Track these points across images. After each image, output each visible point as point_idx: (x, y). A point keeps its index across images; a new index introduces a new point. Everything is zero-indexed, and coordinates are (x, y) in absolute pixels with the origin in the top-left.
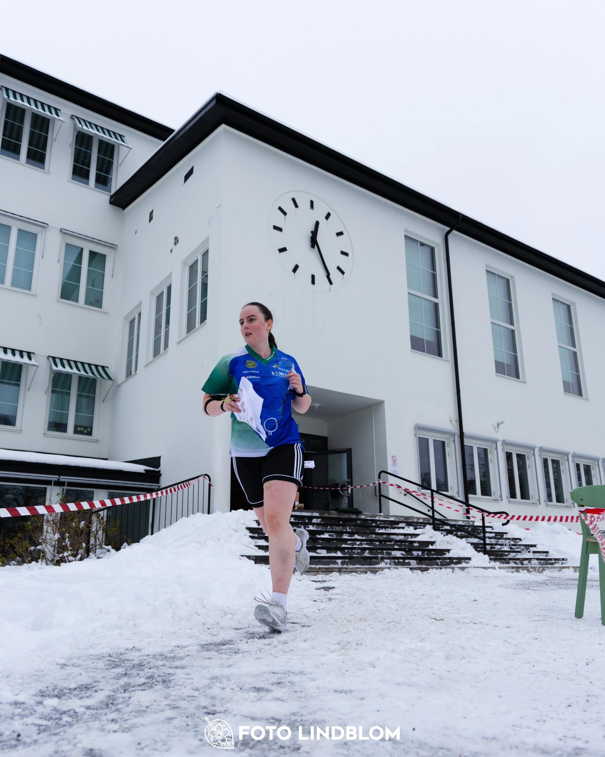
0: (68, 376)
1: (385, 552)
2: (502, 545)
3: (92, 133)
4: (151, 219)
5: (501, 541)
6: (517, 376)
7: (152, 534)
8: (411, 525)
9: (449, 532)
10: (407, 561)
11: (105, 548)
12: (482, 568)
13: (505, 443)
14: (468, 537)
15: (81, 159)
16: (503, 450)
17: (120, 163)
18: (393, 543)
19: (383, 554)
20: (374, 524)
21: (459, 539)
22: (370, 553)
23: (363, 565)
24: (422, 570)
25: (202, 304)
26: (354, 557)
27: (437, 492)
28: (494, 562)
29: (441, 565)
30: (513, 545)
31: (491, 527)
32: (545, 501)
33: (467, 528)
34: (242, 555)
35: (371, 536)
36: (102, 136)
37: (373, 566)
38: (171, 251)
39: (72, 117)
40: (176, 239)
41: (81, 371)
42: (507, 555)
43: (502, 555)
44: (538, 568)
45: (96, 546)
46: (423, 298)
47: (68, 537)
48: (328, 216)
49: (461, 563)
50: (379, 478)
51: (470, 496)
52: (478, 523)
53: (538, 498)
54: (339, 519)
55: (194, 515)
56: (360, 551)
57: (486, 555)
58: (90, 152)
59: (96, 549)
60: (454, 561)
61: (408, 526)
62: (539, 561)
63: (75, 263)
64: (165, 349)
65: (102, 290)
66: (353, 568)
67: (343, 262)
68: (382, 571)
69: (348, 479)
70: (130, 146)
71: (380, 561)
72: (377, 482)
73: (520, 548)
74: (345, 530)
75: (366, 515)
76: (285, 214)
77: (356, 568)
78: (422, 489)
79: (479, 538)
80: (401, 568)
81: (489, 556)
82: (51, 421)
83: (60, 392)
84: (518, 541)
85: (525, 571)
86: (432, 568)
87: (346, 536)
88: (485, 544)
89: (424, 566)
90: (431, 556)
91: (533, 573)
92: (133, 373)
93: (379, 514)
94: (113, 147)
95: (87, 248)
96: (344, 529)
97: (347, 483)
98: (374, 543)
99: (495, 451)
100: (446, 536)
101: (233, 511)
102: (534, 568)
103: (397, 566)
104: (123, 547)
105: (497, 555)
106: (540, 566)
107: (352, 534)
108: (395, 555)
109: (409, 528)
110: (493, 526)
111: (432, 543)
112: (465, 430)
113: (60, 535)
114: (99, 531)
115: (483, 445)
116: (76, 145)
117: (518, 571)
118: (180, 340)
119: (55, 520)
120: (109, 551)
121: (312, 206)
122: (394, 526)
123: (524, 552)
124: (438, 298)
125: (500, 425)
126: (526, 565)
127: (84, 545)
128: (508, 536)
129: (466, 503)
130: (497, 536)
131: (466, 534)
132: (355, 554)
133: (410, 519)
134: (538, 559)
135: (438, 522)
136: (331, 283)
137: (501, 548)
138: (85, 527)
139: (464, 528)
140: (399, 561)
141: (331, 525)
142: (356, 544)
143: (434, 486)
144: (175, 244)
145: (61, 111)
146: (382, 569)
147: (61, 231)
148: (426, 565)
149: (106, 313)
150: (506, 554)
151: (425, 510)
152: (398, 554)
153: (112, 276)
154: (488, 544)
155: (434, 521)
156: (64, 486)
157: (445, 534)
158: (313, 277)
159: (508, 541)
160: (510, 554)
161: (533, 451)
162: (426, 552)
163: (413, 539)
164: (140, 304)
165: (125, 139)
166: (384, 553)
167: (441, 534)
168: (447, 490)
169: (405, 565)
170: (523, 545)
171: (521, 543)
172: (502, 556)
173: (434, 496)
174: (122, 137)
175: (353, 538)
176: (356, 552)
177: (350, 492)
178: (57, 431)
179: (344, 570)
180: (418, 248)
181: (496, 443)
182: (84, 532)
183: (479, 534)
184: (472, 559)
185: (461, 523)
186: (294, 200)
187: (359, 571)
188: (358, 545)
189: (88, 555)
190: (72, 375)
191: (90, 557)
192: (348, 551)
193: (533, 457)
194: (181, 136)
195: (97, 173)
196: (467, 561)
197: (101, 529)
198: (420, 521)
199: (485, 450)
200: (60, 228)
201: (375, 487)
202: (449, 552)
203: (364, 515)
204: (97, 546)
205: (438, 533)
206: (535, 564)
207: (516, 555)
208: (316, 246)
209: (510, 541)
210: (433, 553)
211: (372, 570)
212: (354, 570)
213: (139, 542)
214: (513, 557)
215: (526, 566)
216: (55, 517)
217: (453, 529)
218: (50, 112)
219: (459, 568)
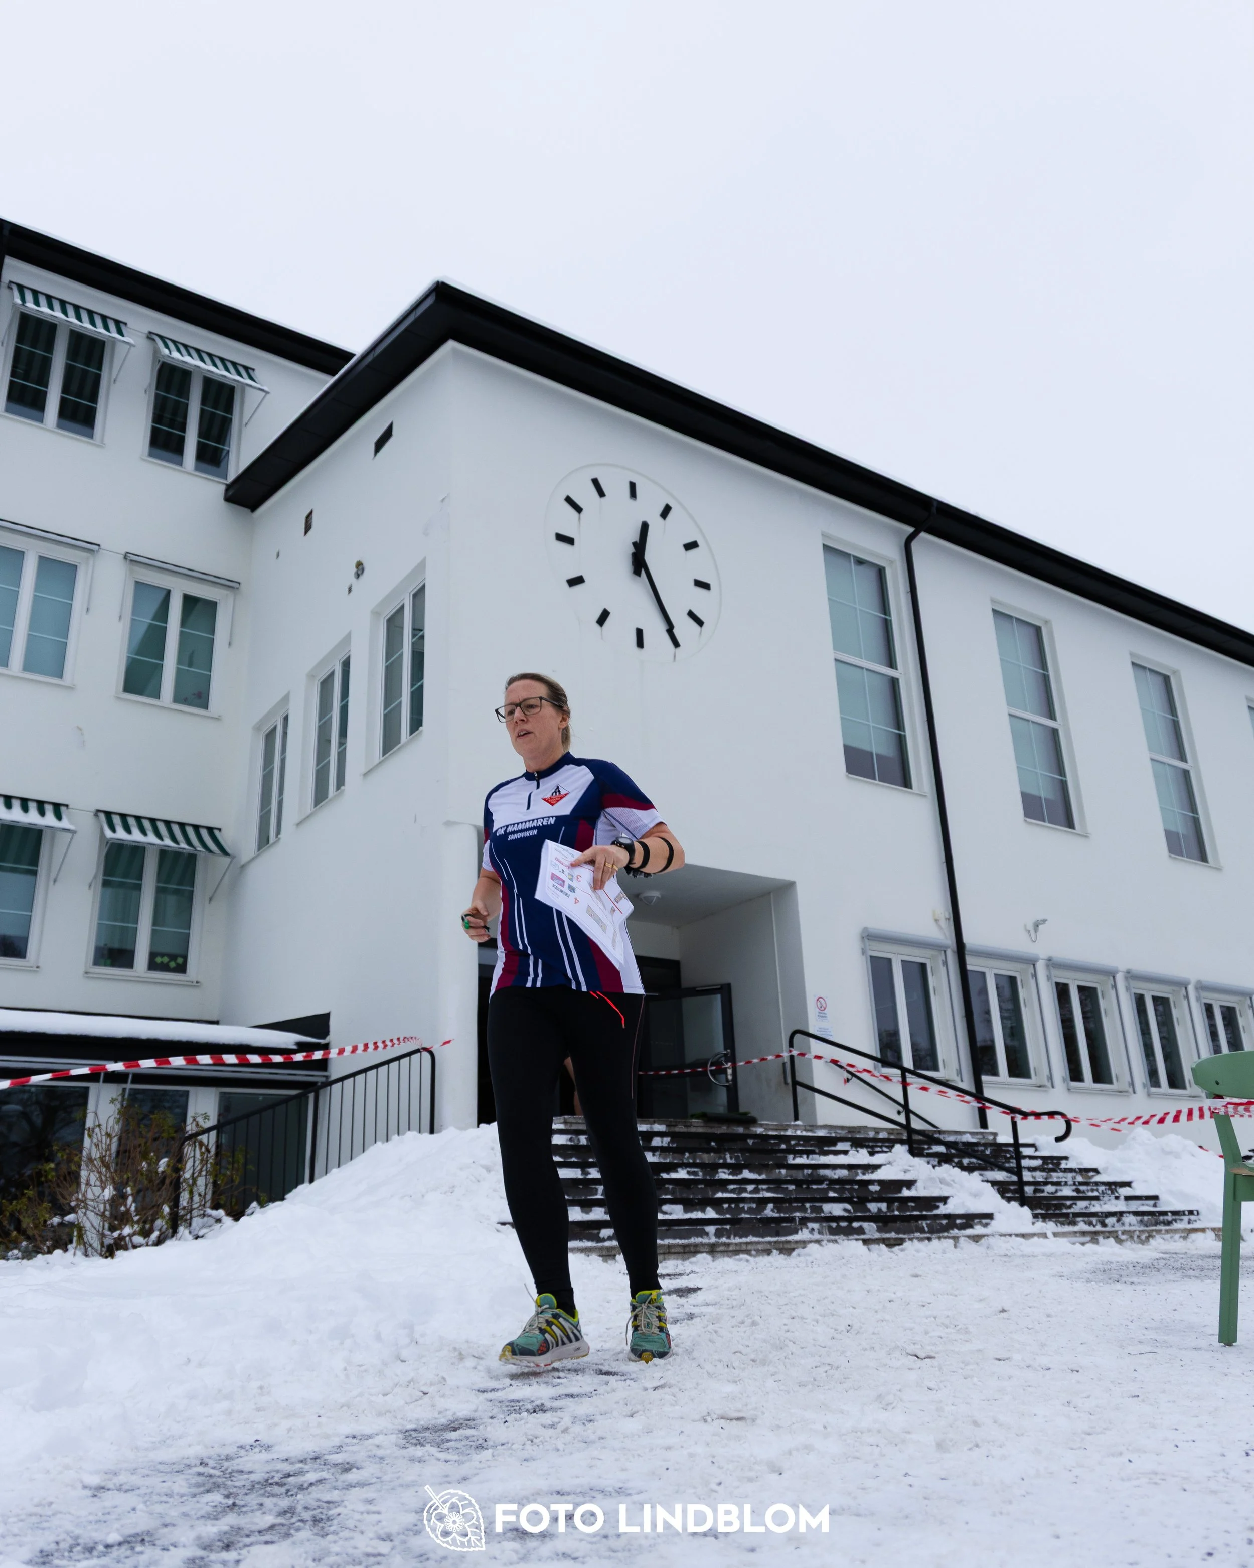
0: (138, 851)
1: (808, 1205)
2: (1058, 1184)
3: (190, 365)
4: (308, 527)
5: (1055, 1176)
6: (1070, 823)
7: (312, 1180)
8: (862, 1146)
9: (944, 1159)
10: (855, 1225)
11: (210, 1216)
12: (1017, 1235)
13: (1051, 964)
14: (985, 1169)
15: (167, 415)
16: (1049, 978)
17: (245, 420)
18: (824, 1186)
19: (804, 1210)
20: (783, 1146)
21: (965, 1173)
22: (777, 1208)
23: (763, 1236)
24: (891, 1244)
25: (412, 693)
26: (742, 1219)
27: (913, 1073)
28: (1044, 1221)
29: (930, 1232)
30: (1081, 1184)
31: (1032, 1145)
32: (1144, 1086)
33: (981, 1148)
34: (502, 1221)
35: (777, 1171)
36: (209, 371)
37: (783, 1239)
38: (350, 590)
39: (150, 336)
40: (360, 566)
41: (165, 839)
42: (1070, 1207)
43: (1059, 1207)
44: (1137, 1233)
45: (191, 1212)
46: (867, 670)
47: (132, 1194)
48: (666, 512)
49: (971, 1227)
50: (791, 1045)
51: (984, 1078)
52: (1005, 1138)
53: (1129, 1079)
54: (708, 1137)
55: (400, 1137)
56: (754, 1206)
57: (1026, 1208)
58: (186, 401)
59: (191, 1218)
60: (958, 1221)
61: (856, 1147)
62: (1139, 1218)
63: (153, 619)
64: (338, 788)
65: (208, 673)
66: (741, 1244)
67: (700, 601)
68: (804, 1248)
69: (725, 1049)
70: (265, 388)
71: (799, 1227)
72: (786, 1055)
73: (1097, 1190)
74: (721, 1161)
75: (765, 1127)
76: (579, 509)
77: (747, 1244)
78: (883, 1066)
79: (1009, 1170)
80: (843, 1240)
81: (1032, 1208)
82: (102, 944)
83: (122, 885)
84: (1091, 1174)
85: (1112, 1240)
86: (911, 1239)
87: (725, 1173)
88: (1021, 1183)
89: (893, 1235)
90: (908, 1213)
91: (1128, 1244)
92: (271, 841)
93: (792, 1123)
94: (232, 389)
95: (179, 589)
96: (720, 1158)
97: (723, 1059)
98: (785, 1186)
99: (1033, 982)
100: (937, 1168)
101: (482, 1126)
102: (1130, 1234)
103: (836, 1237)
104: (248, 1211)
105: (1048, 1207)
106: (1142, 1228)
107: (736, 1168)
108: (830, 1213)
109: (858, 1151)
110: (1037, 1144)
111: (910, 1184)
112: (967, 939)
113: (115, 1189)
114: (199, 1179)
115: (1007, 969)
116: (157, 388)
117: (1095, 1241)
118: (367, 770)
119: (105, 1156)
120: (218, 1221)
121: (633, 494)
122: (826, 1148)
123: (1106, 1198)
124: (897, 669)
125: (1041, 927)
126: (1113, 1227)
127: (166, 1209)
128: (1071, 1164)
129: (978, 1095)
130: (1047, 1164)
131: (979, 1162)
132: (746, 1212)
133: (859, 1132)
134: (1136, 1213)
135: (920, 1138)
136: (676, 644)
137: (1056, 1191)
138: (169, 1171)
139: (976, 1148)
140: (838, 1226)
141: (692, 1151)
142: (745, 1190)
143: (908, 1061)
144: (358, 575)
145: (129, 325)
146: (804, 1244)
147: (125, 558)
148: (898, 1233)
149: (218, 719)
150: (1068, 1203)
151: (891, 1111)
152: (837, 1209)
153: (230, 644)
154: (1029, 1183)
155: (909, 1136)
156: (126, 1082)
157: (936, 1163)
158: (639, 633)
159: (1070, 1175)
160: (1076, 1204)
161: (1111, 978)
162: (896, 1204)
163: (868, 1177)
164: (286, 699)
165: (256, 375)
166: (806, 1209)
167: (926, 1164)
168: (936, 1068)
169: (852, 1234)
170: (1104, 1183)
171: (1098, 1178)
172: (1061, 1209)
173: (908, 1080)
174: (251, 372)
175: (739, 1177)
176: (746, 1209)
177: (730, 1077)
178: (113, 965)
179: (722, 1248)
180: (851, 570)
181: (1034, 965)
182: (167, 1181)
183: (1009, 1162)
184: (996, 1216)
185: (968, 1138)
186: (595, 482)
187: (755, 1250)
188: (751, 1192)
189: (175, 1232)
190: (144, 848)
191: (179, 1235)
192: (730, 1206)
193: (1113, 992)
194: (368, 366)
195: (199, 443)
196: (984, 1221)
197: (204, 1173)
198: (882, 1135)
199: (1012, 980)
200: (124, 553)
201: (784, 1064)
202: (945, 1203)
203: (761, 1126)
204: (193, 1212)
205: (919, 1162)
206: (1132, 1224)
207: (1090, 1204)
208: (643, 572)
209: (1074, 1174)
210: (912, 1206)
211: (781, 1246)
212: (744, 1247)
213: (283, 1199)
214: (1084, 1211)
215: (1113, 1229)
216: (106, 1151)
217: (953, 1151)
218: (107, 328)
219: (969, 1237)
